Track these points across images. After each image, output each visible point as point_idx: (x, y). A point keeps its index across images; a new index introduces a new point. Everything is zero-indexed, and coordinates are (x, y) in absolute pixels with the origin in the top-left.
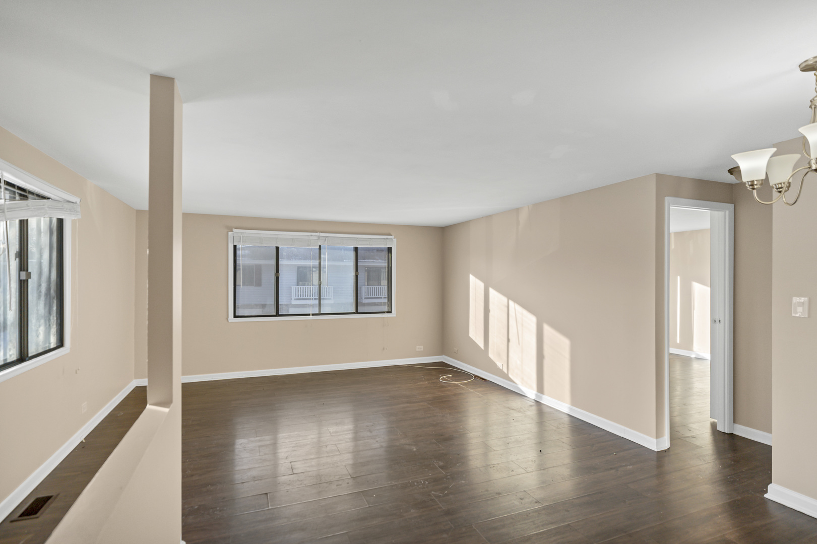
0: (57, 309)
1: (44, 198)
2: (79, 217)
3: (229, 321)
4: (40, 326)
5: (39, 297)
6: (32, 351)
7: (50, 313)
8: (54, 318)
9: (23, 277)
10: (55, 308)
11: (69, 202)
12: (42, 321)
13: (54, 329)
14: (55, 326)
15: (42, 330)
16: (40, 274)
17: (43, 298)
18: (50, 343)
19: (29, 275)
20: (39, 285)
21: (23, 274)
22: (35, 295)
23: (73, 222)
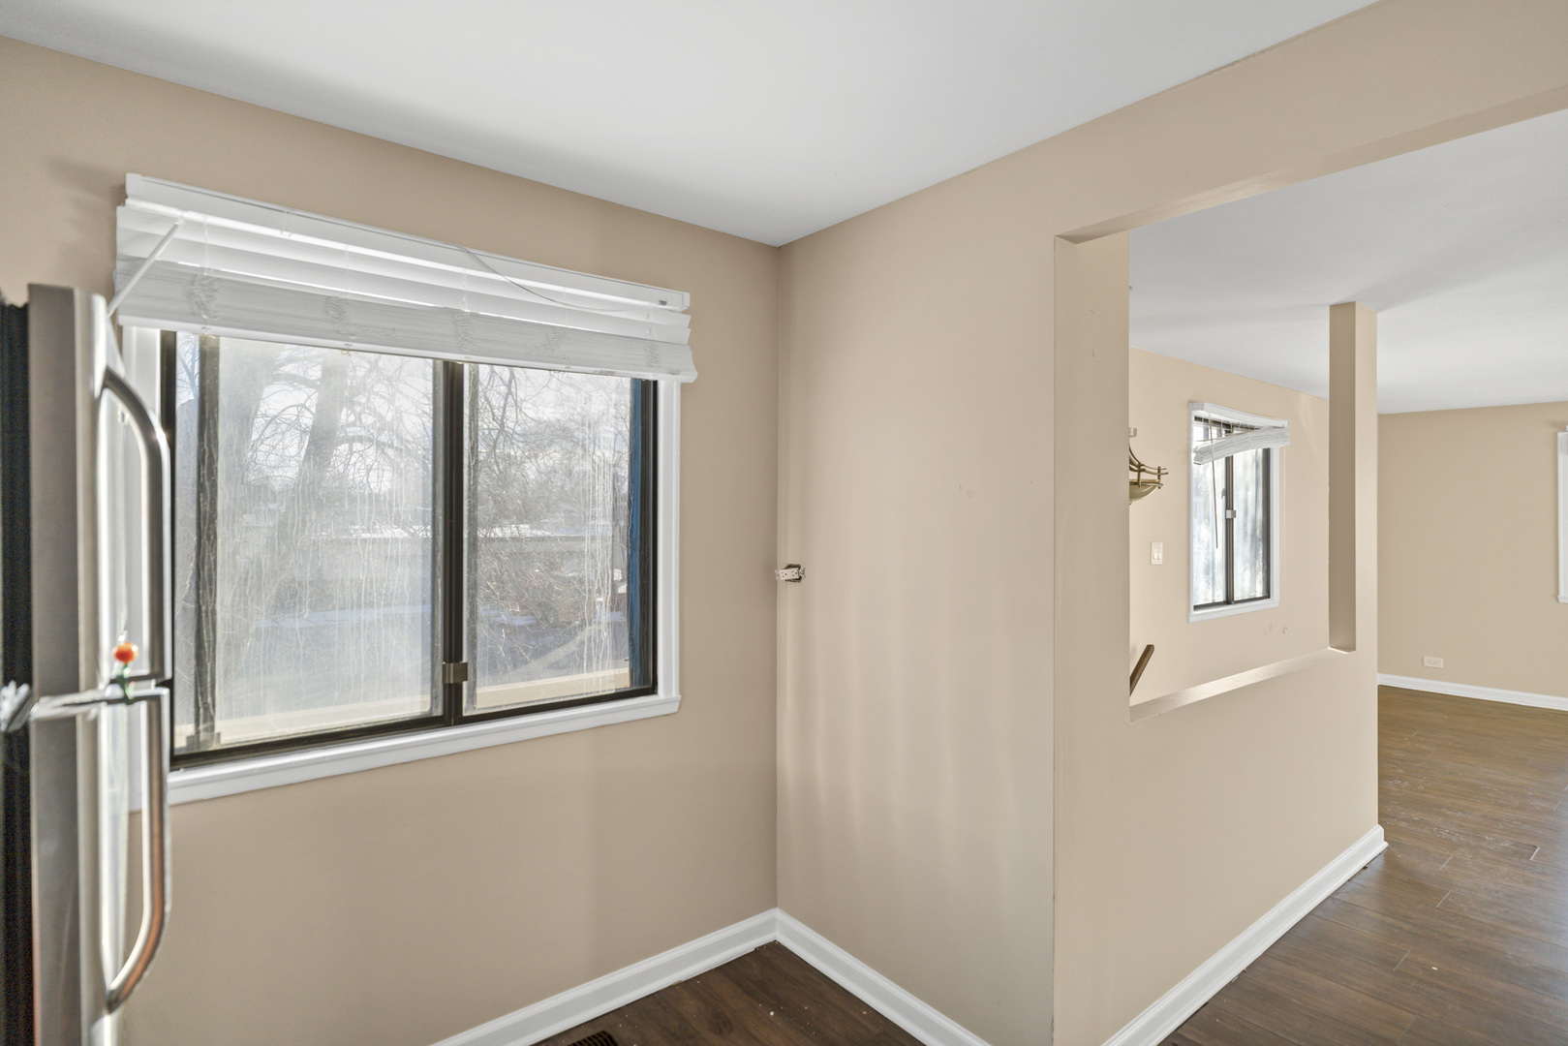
0: (1263, 553)
1: (1252, 428)
2: (1288, 443)
3: (1561, 601)
4: (1245, 570)
5: (1245, 536)
6: (1237, 596)
7: (1256, 557)
8: (1260, 564)
9: (1229, 517)
10: (1261, 552)
11: (1276, 427)
12: (1248, 565)
13: (1260, 576)
14: (1261, 573)
15: (1248, 574)
16: (1246, 512)
17: (1249, 539)
18: (1256, 592)
19: (1234, 514)
20: (1245, 525)
21: (1229, 512)
22: (1241, 535)
23: (1281, 450)
